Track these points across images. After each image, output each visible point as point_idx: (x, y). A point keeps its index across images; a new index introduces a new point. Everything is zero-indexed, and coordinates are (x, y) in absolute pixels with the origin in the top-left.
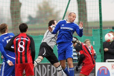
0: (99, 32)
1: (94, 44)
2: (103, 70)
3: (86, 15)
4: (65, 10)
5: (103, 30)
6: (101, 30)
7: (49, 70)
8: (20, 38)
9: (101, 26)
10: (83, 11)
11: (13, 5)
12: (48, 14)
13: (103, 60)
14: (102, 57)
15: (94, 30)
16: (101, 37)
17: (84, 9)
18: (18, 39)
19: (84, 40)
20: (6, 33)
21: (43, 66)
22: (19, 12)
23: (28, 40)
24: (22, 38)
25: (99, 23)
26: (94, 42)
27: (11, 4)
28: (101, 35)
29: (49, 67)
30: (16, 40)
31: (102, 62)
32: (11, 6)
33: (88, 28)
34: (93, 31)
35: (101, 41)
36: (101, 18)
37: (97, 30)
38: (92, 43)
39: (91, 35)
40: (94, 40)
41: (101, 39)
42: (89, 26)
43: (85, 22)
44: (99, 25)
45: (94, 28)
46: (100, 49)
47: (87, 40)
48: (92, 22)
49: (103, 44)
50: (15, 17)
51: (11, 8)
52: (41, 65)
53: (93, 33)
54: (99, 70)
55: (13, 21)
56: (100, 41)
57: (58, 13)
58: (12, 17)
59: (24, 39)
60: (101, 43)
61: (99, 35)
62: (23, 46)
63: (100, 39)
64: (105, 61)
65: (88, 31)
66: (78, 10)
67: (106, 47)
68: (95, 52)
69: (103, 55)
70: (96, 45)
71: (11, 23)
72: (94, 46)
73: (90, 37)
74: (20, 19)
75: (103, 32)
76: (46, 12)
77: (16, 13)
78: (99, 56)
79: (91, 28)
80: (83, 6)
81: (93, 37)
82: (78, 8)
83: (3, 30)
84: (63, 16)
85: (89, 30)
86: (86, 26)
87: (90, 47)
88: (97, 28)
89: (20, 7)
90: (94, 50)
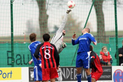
0: (115, 40)
1: (110, 50)
2: (119, 73)
3: (104, 25)
4: (86, 21)
5: (118, 38)
6: (117, 38)
7: (72, 72)
8: (45, 47)
9: (117, 35)
10: (101, 22)
11: (41, 17)
12: (71, 24)
13: (118, 64)
14: (117, 61)
15: (111, 39)
16: (116, 45)
17: (102, 20)
18: (43, 48)
19: (102, 47)
20: (36, 41)
21: (67, 69)
22: (46, 23)
23: (53, 48)
24: (47, 47)
25: (115, 32)
26: (110, 48)
27: (40, 16)
28: (116, 43)
29: (72, 70)
30: (42, 48)
31: (117, 65)
32: (39, 18)
33: (105, 36)
34: (109, 39)
35: (117, 48)
36: (116, 28)
37: (113, 39)
38: (109, 49)
39: (108, 43)
40: (110, 47)
41: (117, 46)
42: (107, 34)
43: (103, 32)
44: (114, 34)
45: (110, 36)
46: (116, 55)
47: (104, 47)
48: (109, 32)
49: (118, 50)
50: (43, 27)
51: (40, 20)
52: (65, 68)
53: (109, 41)
54: (115, 72)
55: (41, 30)
56: (115, 48)
57: (79, 23)
58: (40, 27)
59: (49, 47)
60: (116, 50)
61: (115, 43)
62: (49, 53)
63: (115, 46)
64: (120, 65)
65: (105, 39)
66: (97, 21)
67: (121, 54)
68: (111, 57)
69: (119, 60)
70: (113, 51)
71: (39, 32)
72: (110, 52)
73: (108, 44)
74: (47, 29)
75: (118, 40)
76: (70, 23)
77: (43, 24)
78: (115, 61)
79: (108, 36)
80: (101, 18)
81: (110, 45)
82: (97, 20)
83: (34, 39)
84: (84, 26)
85: (107, 38)
86: (104, 35)
87: (107, 52)
88: (113, 36)
89: (47, 18)
90: (110, 55)
